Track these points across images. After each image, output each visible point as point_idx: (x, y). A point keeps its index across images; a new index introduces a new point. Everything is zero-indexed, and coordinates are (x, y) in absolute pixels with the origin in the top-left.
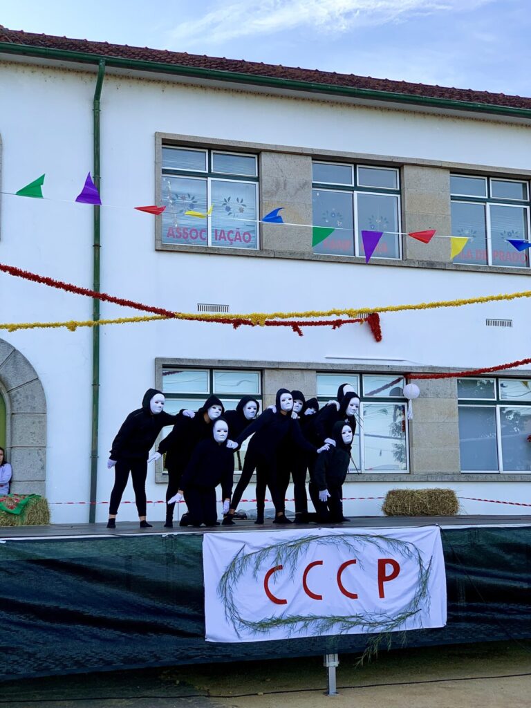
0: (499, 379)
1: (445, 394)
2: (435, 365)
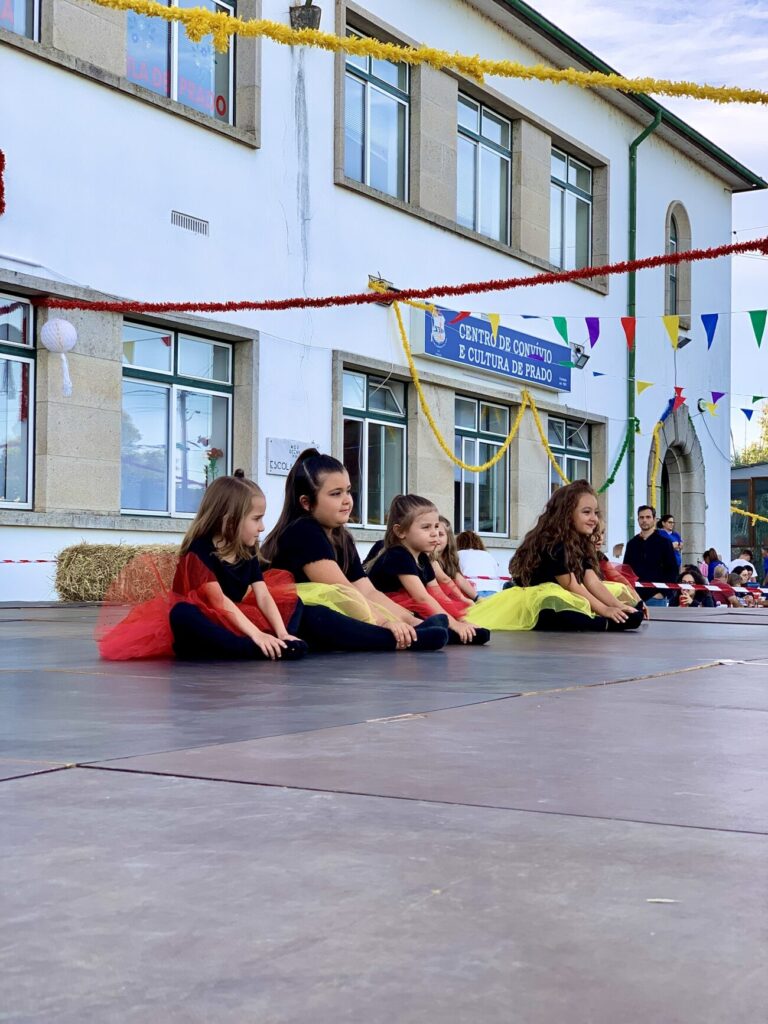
0: (180, 335)
1: (104, 351)
2: (93, 287)
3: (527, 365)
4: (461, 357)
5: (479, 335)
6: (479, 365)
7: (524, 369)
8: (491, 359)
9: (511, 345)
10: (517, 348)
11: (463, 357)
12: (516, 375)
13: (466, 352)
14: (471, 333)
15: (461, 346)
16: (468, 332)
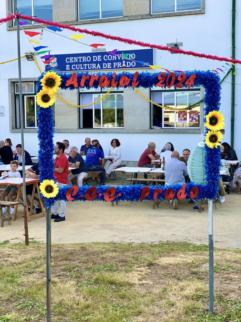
3: (114, 63)
4: (67, 69)
5: (78, 60)
6: (80, 70)
7: (112, 65)
8: (87, 67)
9: (102, 58)
10: (106, 58)
11: (69, 69)
12: (107, 68)
13: (70, 67)
14: (73, 60)
15: (67, 65)
16: (71, 60)
